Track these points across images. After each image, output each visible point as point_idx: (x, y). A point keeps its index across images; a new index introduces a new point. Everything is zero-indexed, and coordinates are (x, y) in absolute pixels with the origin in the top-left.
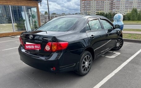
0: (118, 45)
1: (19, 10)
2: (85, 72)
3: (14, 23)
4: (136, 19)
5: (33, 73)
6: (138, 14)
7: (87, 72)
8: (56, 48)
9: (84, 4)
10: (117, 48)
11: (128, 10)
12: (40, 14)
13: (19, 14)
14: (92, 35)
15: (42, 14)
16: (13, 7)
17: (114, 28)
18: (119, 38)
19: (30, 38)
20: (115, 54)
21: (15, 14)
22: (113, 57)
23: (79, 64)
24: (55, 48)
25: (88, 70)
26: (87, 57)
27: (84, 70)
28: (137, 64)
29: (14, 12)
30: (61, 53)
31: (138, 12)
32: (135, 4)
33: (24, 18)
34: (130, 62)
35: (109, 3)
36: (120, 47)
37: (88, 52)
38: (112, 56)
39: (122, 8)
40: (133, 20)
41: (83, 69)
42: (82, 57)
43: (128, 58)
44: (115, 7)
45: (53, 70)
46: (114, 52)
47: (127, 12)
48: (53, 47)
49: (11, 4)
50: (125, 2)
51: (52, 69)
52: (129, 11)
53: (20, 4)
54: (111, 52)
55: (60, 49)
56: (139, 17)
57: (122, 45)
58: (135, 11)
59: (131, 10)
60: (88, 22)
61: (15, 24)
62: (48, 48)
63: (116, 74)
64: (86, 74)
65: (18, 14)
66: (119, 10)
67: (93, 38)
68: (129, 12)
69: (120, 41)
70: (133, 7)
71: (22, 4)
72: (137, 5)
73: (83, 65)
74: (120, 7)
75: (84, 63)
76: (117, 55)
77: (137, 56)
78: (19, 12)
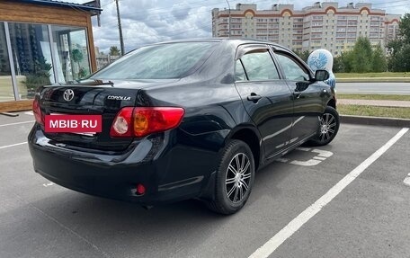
0: (325, 129)
1: (31, 38)
2: (234, 204)
3: (17, 74)
4: (369, 67)
5: (75, 212)
6: (373, 55)
7: (239, 203)
8: (146, 127)
9: (222, 27)
10: (323, 141)
11: (346, 44)
12: (96, 53)
13: (33, 49)
14: (253, 94)
15: (102, 53)
16: (16, 27)
17: (313, 81)
18: (327, 111)
19: (67, 99)
20: (317, 154)
21: (19, 49)
22: (312, 162)
23: (216, 177)
24: (142, 125)
25: (242, 198)
26: (240, 157)
27: (232, 198)
28: (383, 179)
29: (18, 43)
30: (163, 138)
31: (374, 49)
32: (364, 27)
33: (49, 61)
34: (361, 176)
35: (292, 23)
36: (332, 135)
37: (241, 143)
38: (311, 160)
39: (329, 38)
40: (360, 70)
41: (228, 195)
42: (225, 157)
43: (354, 166)
44: (310, 37)
45: (137, 193)
46: (315, 151)
47: (342, 50)
48: (138, 124)
49: (10, 17)
50: (336, 22)
51: (134, 191)
52: (348, 47)
53: (34, 19)
54: (307, 149)
55: (158, 127)
56: (375, 63)
57: (335, 129)
58: (364, 44)
59: (354, 44)
60: (240, 55)
61: (21, 77)
62: (120, 126)
63: (324, 208)
64: (238, 210)
65: (29, 48)
66: (319, 45)
67: (255, 101)
68: (348, 50)
69: (330, 117)
70: (358, 35)
71: (42, 20)
72: (368, 30)
73: (227, 181)
74: (323, 36)
75: (231, 175)
76: (324, 159)
77: (380, 159)
78: (32, 43)
